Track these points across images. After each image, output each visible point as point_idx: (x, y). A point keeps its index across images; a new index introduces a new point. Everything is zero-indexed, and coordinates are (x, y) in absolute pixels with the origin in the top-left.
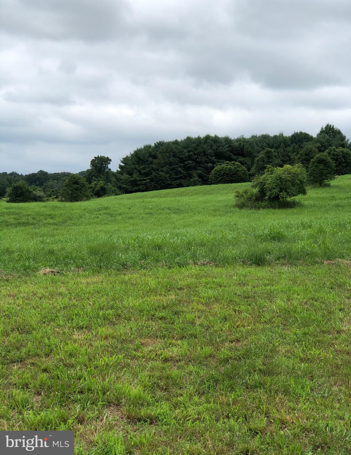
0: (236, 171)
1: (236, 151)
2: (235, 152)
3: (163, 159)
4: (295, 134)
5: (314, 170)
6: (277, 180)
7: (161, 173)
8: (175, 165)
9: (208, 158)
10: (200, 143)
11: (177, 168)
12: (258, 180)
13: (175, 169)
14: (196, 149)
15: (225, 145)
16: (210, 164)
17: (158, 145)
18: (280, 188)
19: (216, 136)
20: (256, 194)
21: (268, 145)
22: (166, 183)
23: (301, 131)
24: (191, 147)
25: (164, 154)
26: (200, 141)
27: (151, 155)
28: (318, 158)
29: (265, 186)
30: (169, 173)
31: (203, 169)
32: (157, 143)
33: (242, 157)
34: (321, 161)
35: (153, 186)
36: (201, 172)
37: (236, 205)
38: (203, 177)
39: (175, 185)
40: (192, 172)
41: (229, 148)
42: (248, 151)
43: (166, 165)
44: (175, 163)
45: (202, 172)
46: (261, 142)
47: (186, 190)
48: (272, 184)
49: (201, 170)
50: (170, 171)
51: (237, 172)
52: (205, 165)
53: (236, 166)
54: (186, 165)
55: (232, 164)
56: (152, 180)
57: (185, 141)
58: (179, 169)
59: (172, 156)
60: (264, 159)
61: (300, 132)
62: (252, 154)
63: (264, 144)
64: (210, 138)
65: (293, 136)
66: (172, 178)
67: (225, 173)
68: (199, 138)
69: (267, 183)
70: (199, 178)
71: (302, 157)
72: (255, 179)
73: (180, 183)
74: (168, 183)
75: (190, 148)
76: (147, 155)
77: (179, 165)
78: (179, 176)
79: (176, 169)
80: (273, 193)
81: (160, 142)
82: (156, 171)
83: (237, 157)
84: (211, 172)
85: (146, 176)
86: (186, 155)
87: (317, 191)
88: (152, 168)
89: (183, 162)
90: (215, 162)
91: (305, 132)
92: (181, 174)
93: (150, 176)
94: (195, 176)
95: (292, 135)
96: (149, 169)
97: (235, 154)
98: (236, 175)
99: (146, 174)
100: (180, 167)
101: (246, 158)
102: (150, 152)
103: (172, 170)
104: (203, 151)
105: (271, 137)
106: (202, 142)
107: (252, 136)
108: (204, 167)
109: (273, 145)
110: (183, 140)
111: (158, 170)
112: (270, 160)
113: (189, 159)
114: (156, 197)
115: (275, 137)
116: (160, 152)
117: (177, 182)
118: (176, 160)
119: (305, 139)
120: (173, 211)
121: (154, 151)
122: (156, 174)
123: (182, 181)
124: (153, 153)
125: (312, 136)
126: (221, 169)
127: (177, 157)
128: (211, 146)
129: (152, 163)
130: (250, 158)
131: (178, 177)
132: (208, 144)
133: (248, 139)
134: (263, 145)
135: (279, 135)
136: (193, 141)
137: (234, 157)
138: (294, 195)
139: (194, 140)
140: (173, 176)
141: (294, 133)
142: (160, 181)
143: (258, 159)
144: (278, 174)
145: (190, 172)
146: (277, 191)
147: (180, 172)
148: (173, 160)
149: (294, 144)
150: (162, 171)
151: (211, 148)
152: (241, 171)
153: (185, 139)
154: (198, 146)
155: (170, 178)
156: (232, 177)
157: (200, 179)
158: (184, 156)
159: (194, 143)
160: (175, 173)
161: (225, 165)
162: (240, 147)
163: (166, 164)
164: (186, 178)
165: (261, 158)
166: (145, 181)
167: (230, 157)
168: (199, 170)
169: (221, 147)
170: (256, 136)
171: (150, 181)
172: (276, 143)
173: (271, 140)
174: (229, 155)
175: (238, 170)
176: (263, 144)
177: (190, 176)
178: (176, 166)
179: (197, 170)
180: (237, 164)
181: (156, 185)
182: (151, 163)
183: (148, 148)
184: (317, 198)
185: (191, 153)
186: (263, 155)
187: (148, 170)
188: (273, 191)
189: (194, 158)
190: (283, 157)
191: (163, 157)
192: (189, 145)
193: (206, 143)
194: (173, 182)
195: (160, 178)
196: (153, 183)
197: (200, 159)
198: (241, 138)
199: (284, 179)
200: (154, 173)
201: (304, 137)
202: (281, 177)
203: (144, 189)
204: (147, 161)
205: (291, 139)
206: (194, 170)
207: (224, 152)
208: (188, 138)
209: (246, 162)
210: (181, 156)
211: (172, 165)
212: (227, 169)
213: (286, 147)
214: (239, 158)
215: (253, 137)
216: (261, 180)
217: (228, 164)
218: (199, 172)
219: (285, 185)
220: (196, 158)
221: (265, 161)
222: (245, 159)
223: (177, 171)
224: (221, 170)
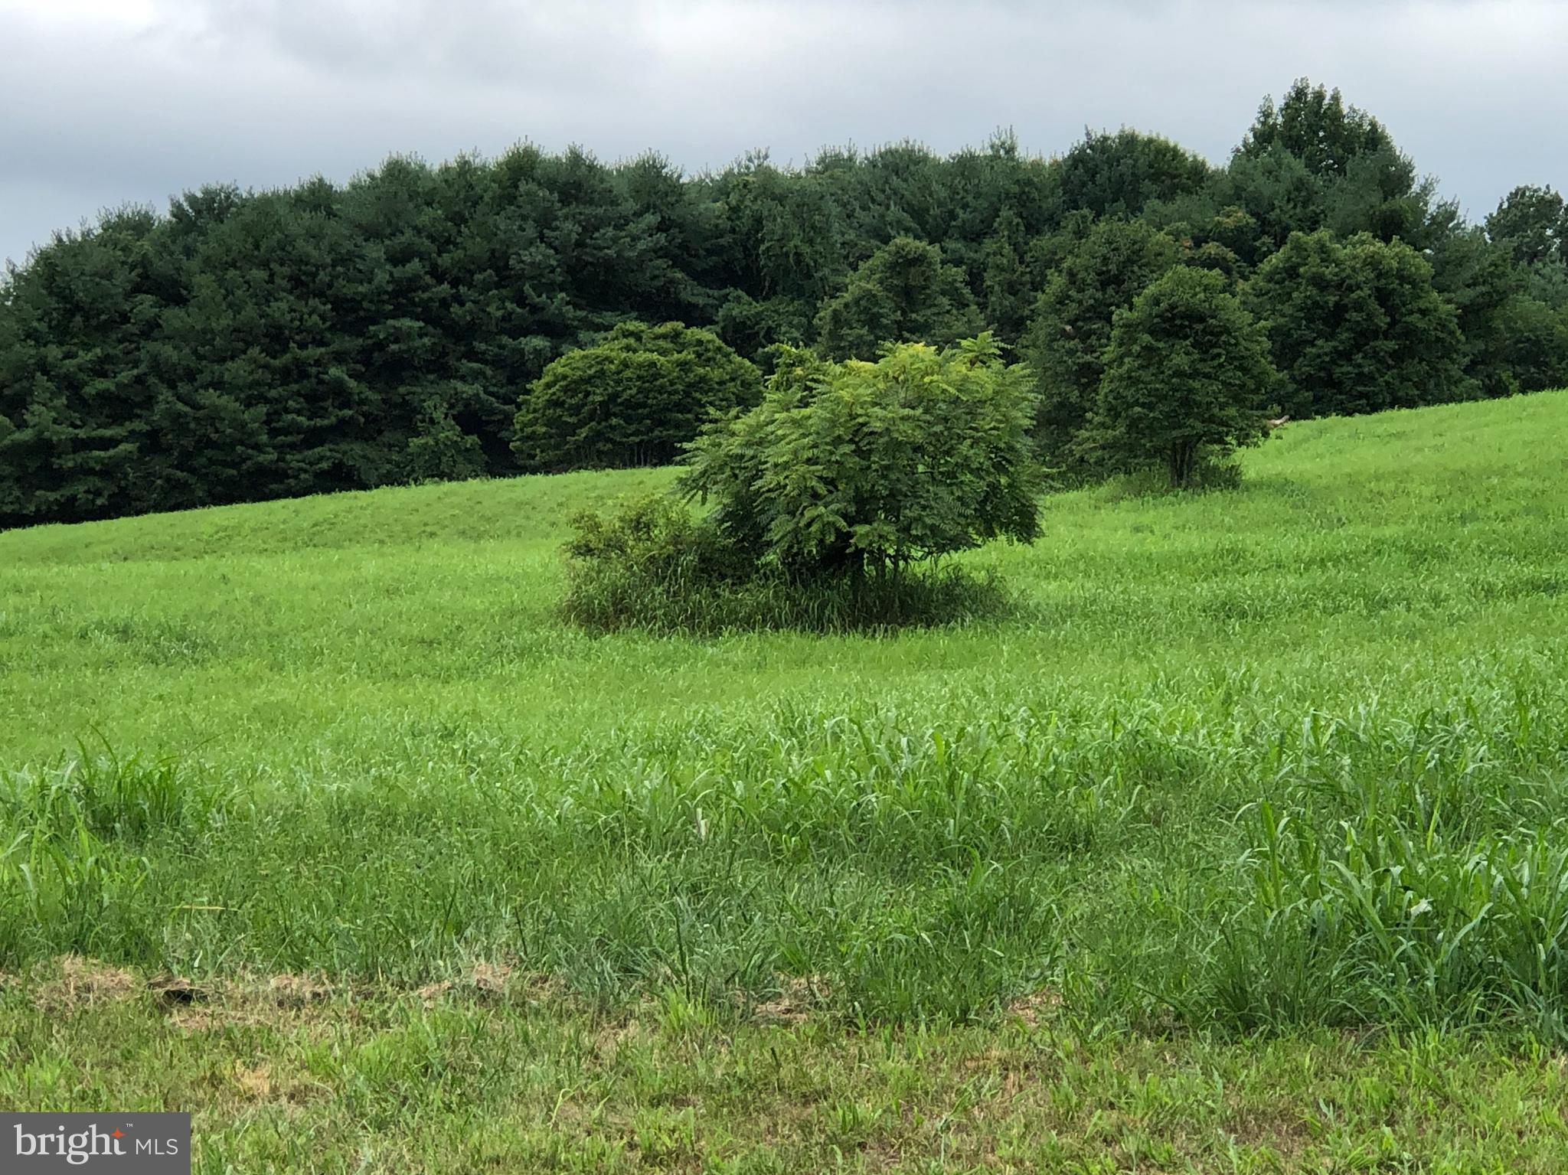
0: (690, 385)
1: (709, 252)
2: (700, 265)
3: (224, 307)
4: (1091, 147)
5: (1131, 380)
6: (838, 441)
7: (210, 397)
8: (302, 346)
9: (521, 300)
10: (475, 204)
11: (318, 363)
12: (720, 445)
13: (304, 375)
14: (448, 241)
15: (638, 214)
16: (538, 342)
17: (198, 212)
18: (852, 493)
19: (576, 158)
20: (703, 531)
21: (917, 213)
22: (244, 461)
23: (1128, 130)
24: (415, 228)
25: (232, 273)
26: (471, 187)
27: (145, 276)
28: (1157, 303)
29: (759, 483)
30: (267, 401)
31: (489, 372)
32: (192, 199)
33: (748, 294)
34: (1178, 322)
35: (159, 482)
36: (477, 395)
37: (572, 607)
38: (488, 423)
39: (303, 476)
40: (419, 390)
41: (661, 238)
42: (787, 255)
43: (249, 344)
44: (309, 331)
45: (486, 392)
46: (873, 201)
47: (349, 510)
48: (802, 468)
49: (477, 375)
50: (270, 386)
51: (698, 395)
52: (502, 347)
53: (688, 355)
54: (380, 346)
55: (664, 337)
56: (152, 442)
57: (377, 186)
58: (335, 371)
59: (284, 283)
60: (875, 310)
61: (1120, 137)
62: (809, 276)
63: (888, 207)
64: (538, 172)
65: (1077, 160)
66: (286, 432)
67: (615, 396)
68: (465, 168)
69: (771, 461)
70: (466, 431)
71: (1080, 296)
72: (702, 434)
73: (341, 462)
74: (258, 463)
75: (409, 233)
76: (123, 278)
77: (335, 347)
78: (333, 419)
79: (314, 370)
80: (809, 525)
81: (210, 196)
82: (183, 388)
83: (716, 293)
84: (528, 392)
85: (116, 420)
86: (381, 277)
87: (1148, 517)
88: (157, 366)
89: (357, 328)
90: (567, 327)
91: (1154, 136)
92: (346, 404)
93: (139, 416)
94: (438, 415)
95: (1072, 155)
96: (135, 372)
97: (701, 277)
98: (689, 412)
99: (118, 407)
100: (339, 358)
101: (775, 300)
102: (144, 262)
103: (285, 375)
104: (493, 251)
105: (937, 165)
106: (486, 199)
107: (822, 161)
108: (497, 363)
109: (953, 216)
110: (365, 179)
111: (190, 376)
112: (914, 316)
113: (398, 307)
114: (149, 551)
115: (966, 164)
116: (207, 260)
117: (321, 459)
118: (316, 313)
119: (1156, 178)
120: (146, 648)
121: (171, 254)
122: (180, 406)
123: (354, 451)
124: (162, 266)
125: (1203, 164)
126: (591, 372)
127: (320, 294)
128: (545, 221)
129: (156, 333)
130: (796, 303)
131: (326, 422)
132: (527, 209)
133: (799, 177)
134: (882, 216)
135: (989, 152)
136: (422, 187)
137: (693, 294)
138: (957, 543)
139: (430, 185)
140: (290, 417)
141: (1083, 139)
142: (209, 452)
143: (835, 304)
144: (838, 401)
145: (402, 390)
146: (837, 512)
147: (338, 391)
148: (292, 310)
149: (1086, 211)
150: (218, 385)
151: (542, 238)
152: (721, 383)
153: (372, 177)
154: (458, 219)
155: (273, 433)
156: (662, 423)
157: (472, 440)
158: (360, 289)
159: (429, 204)
160: (305, 397)
161: (616, 345)
162: (733, 231)
163: (243, 337)
164: (380, 432)
165: (857, 302)
166: (106, 449)
167: (668, 293)
168: (463, 379)
169: (610, 232)
170: (850, 159)
171: (140, 449)
172: (965, 207)
173: (935, 187)
174: (659, 283)
175: (703, 379)
176: (882, 209)
177: (407, 418)
178: (314, 352)
179: (449, 378)
180: (700, 342)
181: (179, 474)
182: (151, 329)
183: (125, 236)
184: (1131, 558)
185: (415, 266)
186: (868, 279)
187: (126, 376)
188: (808, 514)
189: (430, 299)
190: (1014, 295)
191: (229, 292)
192: (398, 216)
193: (512, 199)
194: (293, 460)
195: (210, 429)
196: (159, 465)
197: (469, 305)
198: (753, 169)
199: (881, 435)
200: (165, 395)
201: (1151, 166)
202: (861, 420)
203: (99, 502)
204: (125, 318)
205: (1066, 182)
206: (431, 377)
207: (629, 259)
208: (398, 173)
209: (770, 328)
210: (349, 290)
211: (285, 349)
212: (628, 373)
213: (1033, 229)
214: (725, 298)
215: (832, 165)
216: (737, 440)
217: (639, 339)
218: (467, 390)
219: (884, 477)
220: (445, 303)
221: (885, 321)
222: (767, 304)
223: (321, 388)
224: (589, 380)
